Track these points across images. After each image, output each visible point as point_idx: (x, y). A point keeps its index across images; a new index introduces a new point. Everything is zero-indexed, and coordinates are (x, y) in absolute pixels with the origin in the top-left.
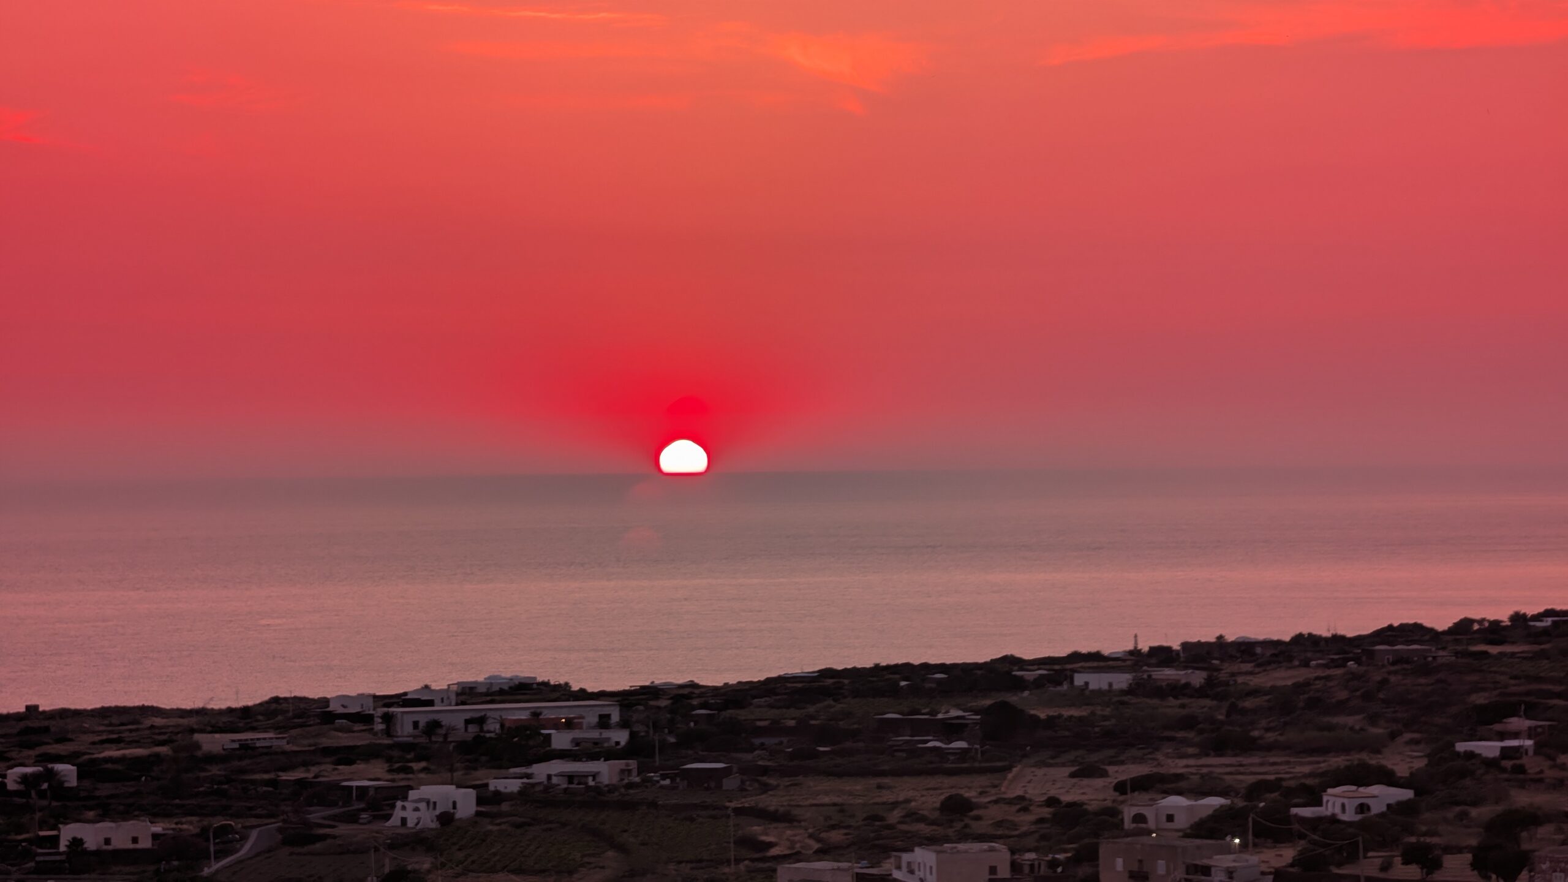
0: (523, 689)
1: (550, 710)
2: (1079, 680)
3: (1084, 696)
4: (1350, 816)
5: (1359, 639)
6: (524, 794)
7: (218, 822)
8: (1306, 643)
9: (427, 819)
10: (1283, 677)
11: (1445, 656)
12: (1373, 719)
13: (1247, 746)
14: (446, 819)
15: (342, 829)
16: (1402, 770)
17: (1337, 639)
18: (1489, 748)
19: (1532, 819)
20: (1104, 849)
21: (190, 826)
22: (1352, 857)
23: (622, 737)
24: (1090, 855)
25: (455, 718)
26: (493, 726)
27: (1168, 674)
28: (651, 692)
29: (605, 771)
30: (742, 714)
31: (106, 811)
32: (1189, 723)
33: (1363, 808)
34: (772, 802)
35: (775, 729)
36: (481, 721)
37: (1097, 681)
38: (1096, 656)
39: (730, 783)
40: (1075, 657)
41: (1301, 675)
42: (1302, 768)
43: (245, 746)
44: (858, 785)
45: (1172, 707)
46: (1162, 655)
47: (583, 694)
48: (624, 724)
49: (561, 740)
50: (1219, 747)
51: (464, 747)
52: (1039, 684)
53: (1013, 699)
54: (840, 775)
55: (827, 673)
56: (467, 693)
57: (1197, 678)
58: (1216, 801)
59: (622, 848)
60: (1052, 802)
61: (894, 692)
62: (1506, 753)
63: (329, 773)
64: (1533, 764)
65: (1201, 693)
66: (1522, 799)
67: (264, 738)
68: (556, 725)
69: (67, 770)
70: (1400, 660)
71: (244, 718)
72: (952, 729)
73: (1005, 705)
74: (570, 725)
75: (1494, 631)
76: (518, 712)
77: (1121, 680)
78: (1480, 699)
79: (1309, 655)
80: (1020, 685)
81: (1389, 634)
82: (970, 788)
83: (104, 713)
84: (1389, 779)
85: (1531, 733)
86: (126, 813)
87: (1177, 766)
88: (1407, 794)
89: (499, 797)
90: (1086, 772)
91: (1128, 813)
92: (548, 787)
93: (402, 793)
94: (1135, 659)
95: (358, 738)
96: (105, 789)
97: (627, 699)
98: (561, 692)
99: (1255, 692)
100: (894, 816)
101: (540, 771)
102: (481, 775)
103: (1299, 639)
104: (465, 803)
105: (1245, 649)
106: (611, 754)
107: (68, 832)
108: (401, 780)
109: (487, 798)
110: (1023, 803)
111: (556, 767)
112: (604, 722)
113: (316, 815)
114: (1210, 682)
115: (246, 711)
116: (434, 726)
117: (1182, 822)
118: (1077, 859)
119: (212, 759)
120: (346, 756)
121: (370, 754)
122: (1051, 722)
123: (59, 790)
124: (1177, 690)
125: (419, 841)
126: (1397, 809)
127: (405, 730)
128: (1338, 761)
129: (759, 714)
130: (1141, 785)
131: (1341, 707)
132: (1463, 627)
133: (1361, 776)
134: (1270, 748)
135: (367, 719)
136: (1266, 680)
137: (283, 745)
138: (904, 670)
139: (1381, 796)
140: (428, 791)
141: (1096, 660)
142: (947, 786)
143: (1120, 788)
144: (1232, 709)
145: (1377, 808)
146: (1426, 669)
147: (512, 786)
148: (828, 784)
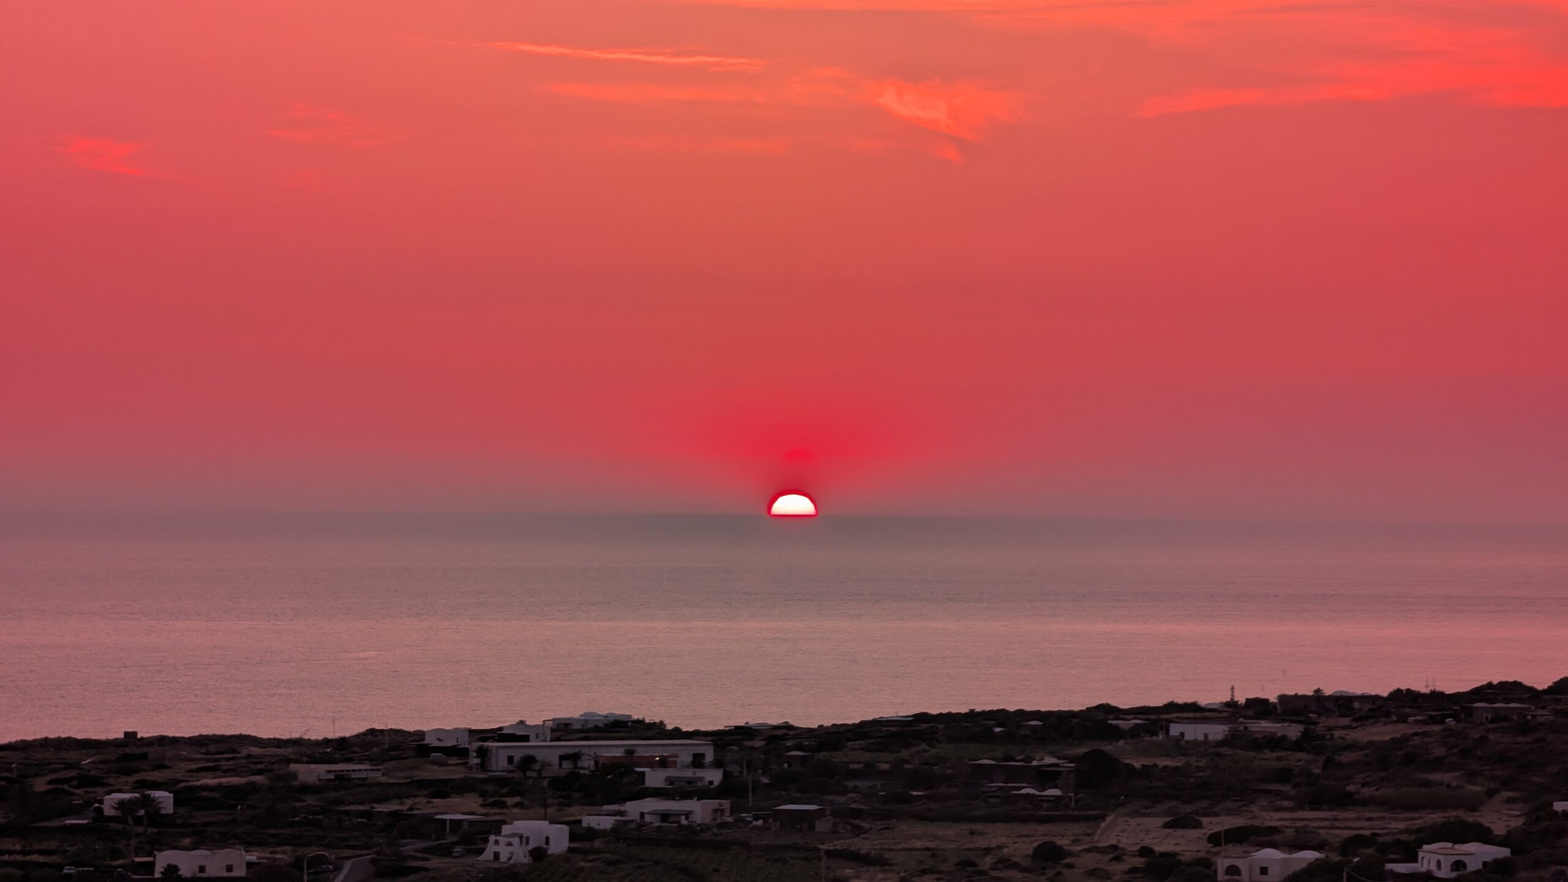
0: (616, 726)
1: (644, 748)
3: (1180, 746)
4: (1445, 873)
5: (1458, 696)
6: (617, 831)
7: (312, 852)
8: (1404, 699)
9: (520, 855)
10: (1381, 732)
11: (1544, 715)
12: (1470, 778)
13: (1345, 800)
14: (538, 854)
15: (435, 862)
16: (1499, 828)
17: (1436, 696)
21: (284, 855)
23: (715, 776)
25: (549, 753)
26: (587, 763)
27: (1265, 726)
28: (745, 732)
29: (699, 810)
30: (837, 757)
31: (202, 839)
32: (1285, 775)
33: (1458, 865)
34: (863, 845)
35: (868, 771)
36: (575, 757)
37: (1193, 732)
38: (1193, 707)
39: (823, 826)
40: (1172, 707)
41: (1398, 730)
42: (1398, 825)
43: (342, 779)
44: (950, 831)
45: (1269, 759)
46: (1258, 707)
47: (677, 733)
48: (718, 764)
49: (655, 778)
50: (1315, 803)
51: (557, 783)
52: (1134, 733)
53: (1108, 748)
54: (932, 820)
55: (922, 718)
56: (562, 729)
57: (1294, 731)
58: (1310, 855)
60: (1145, 851)
61: (987, 737)
63: (424, 806)
65: (1297, 746)
67: (358, 769)
68: (650, 763)
69: (164, 798)
70: (1498, 717)
71: (341, 748)
72: (1045, 777)
73: (1099, 753)
74: (664, 763)
76: (613, 749)
77: (1217, 731)
79: (1407, 710)
80: (1116, 734)
81: (1488, 692)
82: (1063, 836)
83: (201, 742)
84: (1484, 836)
86: (223, 841)
87: (1273, 819)
88: (1504, 852)
89: (592, 834)
90: (1178, 823)
91: (1222, 864)
92: (642, 824)
93: (495, 827)
94: (1232, 711)
95: (453, 772)
96: (201, 817)
97: (721, 738)
98: (656, 731)
99: (1352, 747)
100: (987, 862)
101: (634, 809)
102: (575, 812)
103: (1397, 694)
104: (558, 838)
105: (1343, 704)
106: (704, 793)
107: (163, 859)
108: (495, 815)
109: (579, 835)
110: (1116, 853)
111: (650, 805)
112: (698, 761)
113: (410, 847)
114: (1306, 735)
115: (342, 743)
116: (528, 761)
117: (1276, 874)
119: (306, 789)
120: (441, 789)
121: (464, 787)
122: (1146, 770)
123: (155, 817)
124: (1275, 743)
125: (511, 876)
126: (1493, 867)
127: (499, 764)
128: (1435, 818)
129: (853, 756)
130: (1236, 836)
131: (1437, 764)
132: (1563, 687)
133: (1458, 833)
134: (1364, 803)
135: (462, 753)
136: (1363, 734)
137: (378, 777)
138: (1000, 716)
139: (1477, 854)
140: (521, 826)
141: (1192, 711)
142: (1040, 834)
143: (1214, 839)
144: (1329, 763)
145: (1473, 865)
146: (1525, 728)
147: (605, 823)
148: (919, 828)
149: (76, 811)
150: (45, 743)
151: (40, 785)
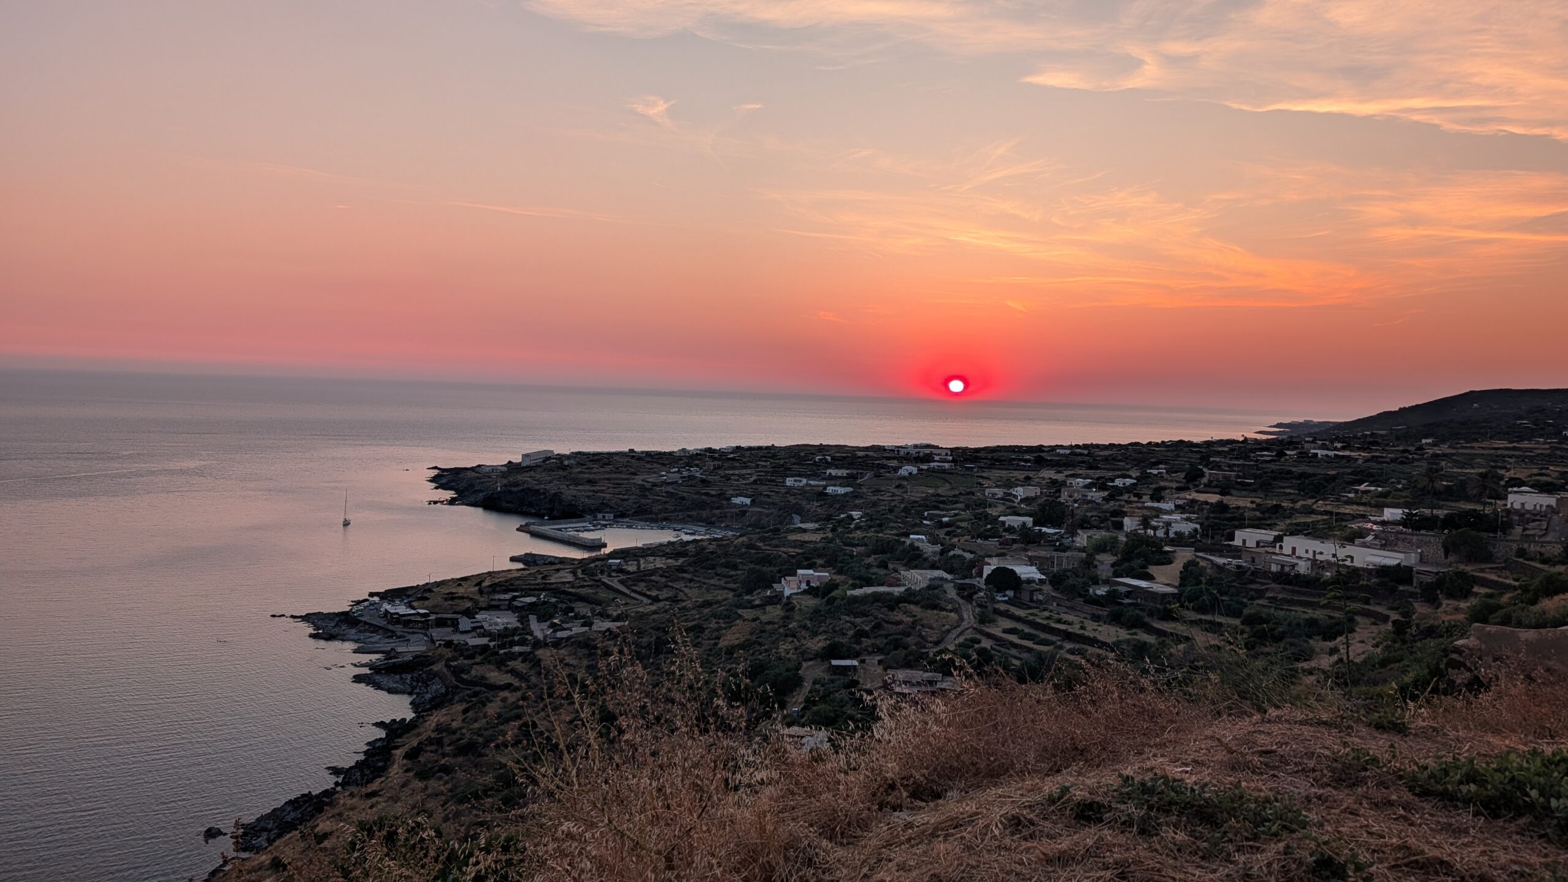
0: (928, 446)
1: (935, 451)
2: (1058, 451)
3: (1059, 455)
4: (1121, 485)
5: (1124, 445)
6: (928, 469)
7: (860, 471)
8: (1112, 446)
9: (906, 474)
10: (1106, 453)
11: (1145, 450)
12: (1127, 464)
13: (1097, 468)
14: (910, 474)
15: (887, 474)
16: (1134, 476)
17: (1120, 445)
18: (1155, 472)
19: (1164, 488)
20: (1063, 490)
21: (855, 472)
22: (1122, 495)
23: (951, 458)
24: (1059, 491)
25: (913, 452)
26: (921, 454)
27: (1079, 451)
28: (958, 448)
29: (947, 465)
30: (978, 455)
31: (837, 467)
32: (1083, 462)
33: (1124, 484)
34: (984, 475)
35: (986, 458)
36: (919, 453)
37: (1062, 451)
38: (1062, 446)
39: (975, 470)
40: (1057, 446)
41: (1111, 452)
42: (1110, 474)
44: (1004, 472)
45: (1080, 458)
46: (1077, 446)
47: (942, 448)
48: (951, 455)
49: (937, 458)
50: (1090, 468)
51: (915, 458)
52: (1048, 451)
53: (1042, 454)
54: (1001, 469)
55: (998, 446)
56: (916, 446)
57: (1086, 452)
58: (1089, 480)
59: (950, 483)
60: (1050, 478)
61: (1014, 451)
62: (1159, 473)
63: (885, 462)
64: (1165, 476)
65: (1087, 455)
66: (1162, 484)
67: (871, 454)
68: (936, 454)
69: (829, 458)
70: (1135, 450)
72: (1027, 460)
73: (1040, 456)
74: (939, 455)
75: (1157, 445)
76: (928, 451)
77: (1068, 452)
78: (1153, 460)
79: (1113, 448)
80: (1044, 451)
81: (1131, 444)
82: (1031, 474)
83: (836, 446)
84: (1130, 477)
85: (1165, 469)
86: (841, 468)
87: (1081, 472)
88: (1135, 481)
89: (922, 470)
90: (1059, 472)
91: (1068, 482)
92: (934, 468)
93: (901, 468)
94: (1071, 447)
95: (891, 455)
96: (837, 462)
97: (952, 450)
98: (937, 447)
99: (1100, 456)
100: (1014, 479)
101: (932, 465)
102: (918, 464)
103: (1110, 444)
104: (915, 470)
105: (1098, 446)
106: (948, 462)
107: (828, 471)
108: (901, 465)
109: (919, 470)
110: (1043, 478)
111: (936, 464)
112: (947, 454)
113: (882, 471)
114: (1089, 453)
115: (867, 448)
116: (908, 453)
117: (1081, 485)
118: (1056, 492)
119: (859, 457)
120: (889, 459)
121: (894, 458)
122: (1051, 460)
123: (827, 462)
124: (1081, 454)
125: (904, 478)
126: (1133, 484)
127: (902, 454)
128: (1120, 473)
129: (982, 454)
130: (1071, 476)
131: (1120, 461)
132: (1150, 443)
133: (1124, 476)
134: (1103, 469)
135: (894, 451)
136: (1102, 453)
137: (875, 455)
138: (1016, 446)
139: (1129, 481)
140: (906, 467)
141: (1062, 447)
142: (1026, 473)
143: (1067, 476)
144: (1094, 460)
145: (1127, 484)
146: (1140, 453)
147: (925, 467)
148: (998, 471)
149: (809, 460)
150: (803, 445)
151: (802, 454)
